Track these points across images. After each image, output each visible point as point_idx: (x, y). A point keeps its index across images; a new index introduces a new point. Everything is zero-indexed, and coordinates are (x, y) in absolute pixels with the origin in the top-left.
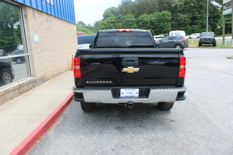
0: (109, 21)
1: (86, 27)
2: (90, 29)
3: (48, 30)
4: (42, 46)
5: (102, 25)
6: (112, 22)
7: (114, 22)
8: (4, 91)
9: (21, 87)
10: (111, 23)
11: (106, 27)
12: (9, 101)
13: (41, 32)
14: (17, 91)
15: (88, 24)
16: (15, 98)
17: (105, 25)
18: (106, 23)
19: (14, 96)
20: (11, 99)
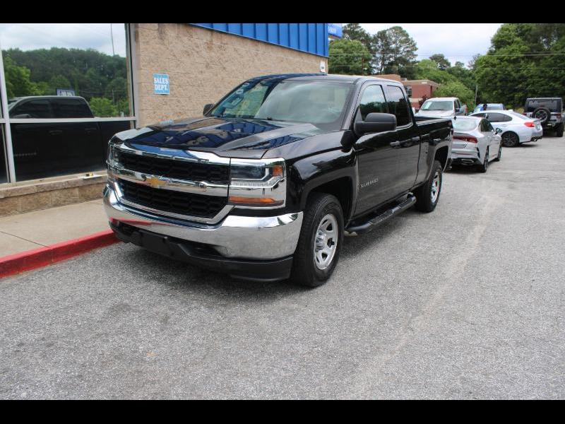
0: (506, 55)
1: (451, 71)
2: (458, 77)
3: (207, 66)
4: (179, 102)
5: (485, 67)
6: (512, 58)
7: (516, 61)
8: (37, 186)
9: (92, 186)
10: (509, 61)
11: (494, 72)
12: (50, 207)
13: (183, 72)
14: (76, 192)
15: (457, 63)
16: (68, 204)
17: (494, 66)
18: (496, 62)
19: (65, 201)
20: (55, 205)
